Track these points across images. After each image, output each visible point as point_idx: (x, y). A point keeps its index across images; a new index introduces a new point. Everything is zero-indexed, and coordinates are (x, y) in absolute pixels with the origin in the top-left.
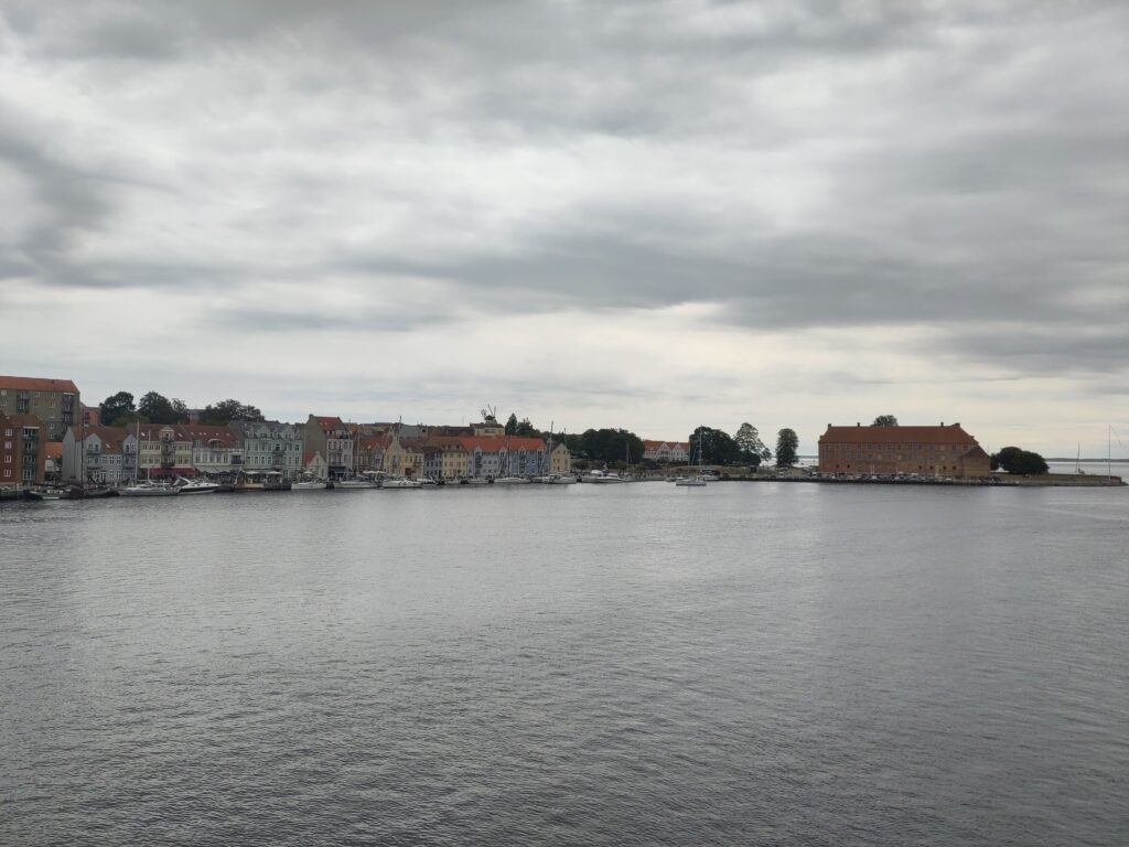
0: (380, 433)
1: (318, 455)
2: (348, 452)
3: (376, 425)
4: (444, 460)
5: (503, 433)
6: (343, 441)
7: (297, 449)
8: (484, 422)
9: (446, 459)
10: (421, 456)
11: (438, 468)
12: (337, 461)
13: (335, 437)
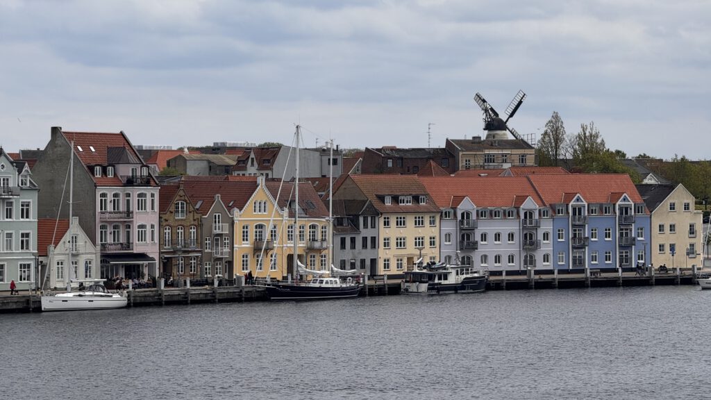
0: (227, 169)
1: (75, 228)
2: (147, 217)
3: (217, 149)
4: (383, 232)
5: (530, 161)
6: (135, 191)
7: (25, 213)
8: (483, 135)
9: (388, 232)
10: (326, 223)
11: (367, 255)
12: (122, 240)
13: (117, 181)
